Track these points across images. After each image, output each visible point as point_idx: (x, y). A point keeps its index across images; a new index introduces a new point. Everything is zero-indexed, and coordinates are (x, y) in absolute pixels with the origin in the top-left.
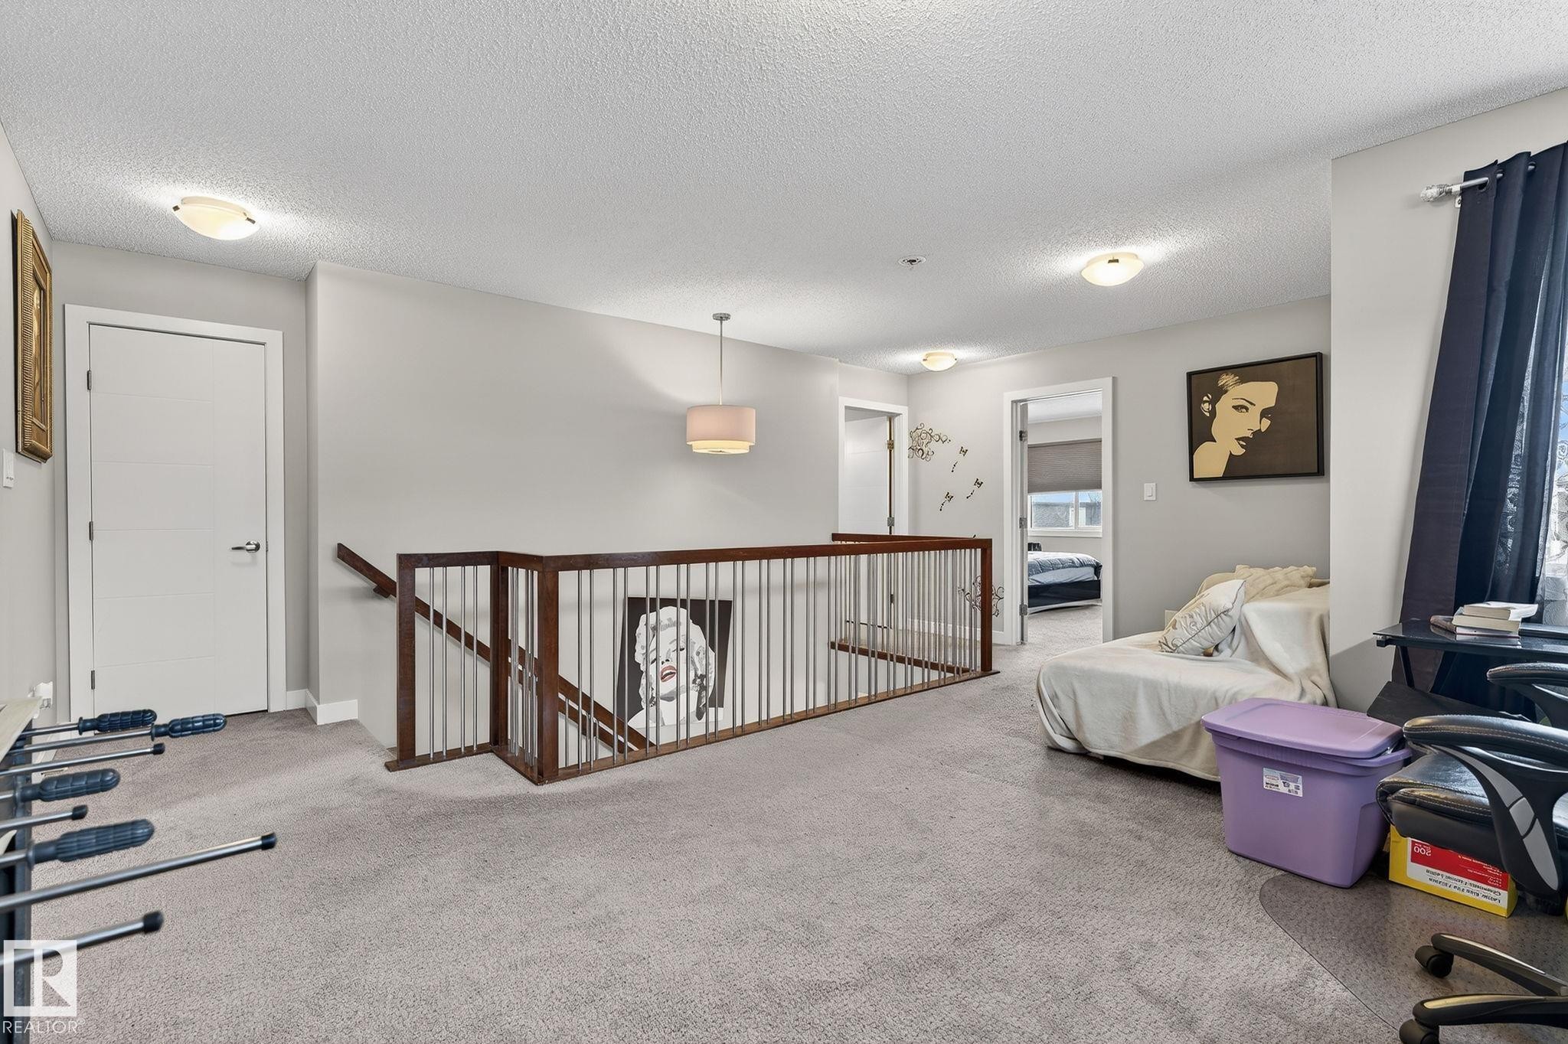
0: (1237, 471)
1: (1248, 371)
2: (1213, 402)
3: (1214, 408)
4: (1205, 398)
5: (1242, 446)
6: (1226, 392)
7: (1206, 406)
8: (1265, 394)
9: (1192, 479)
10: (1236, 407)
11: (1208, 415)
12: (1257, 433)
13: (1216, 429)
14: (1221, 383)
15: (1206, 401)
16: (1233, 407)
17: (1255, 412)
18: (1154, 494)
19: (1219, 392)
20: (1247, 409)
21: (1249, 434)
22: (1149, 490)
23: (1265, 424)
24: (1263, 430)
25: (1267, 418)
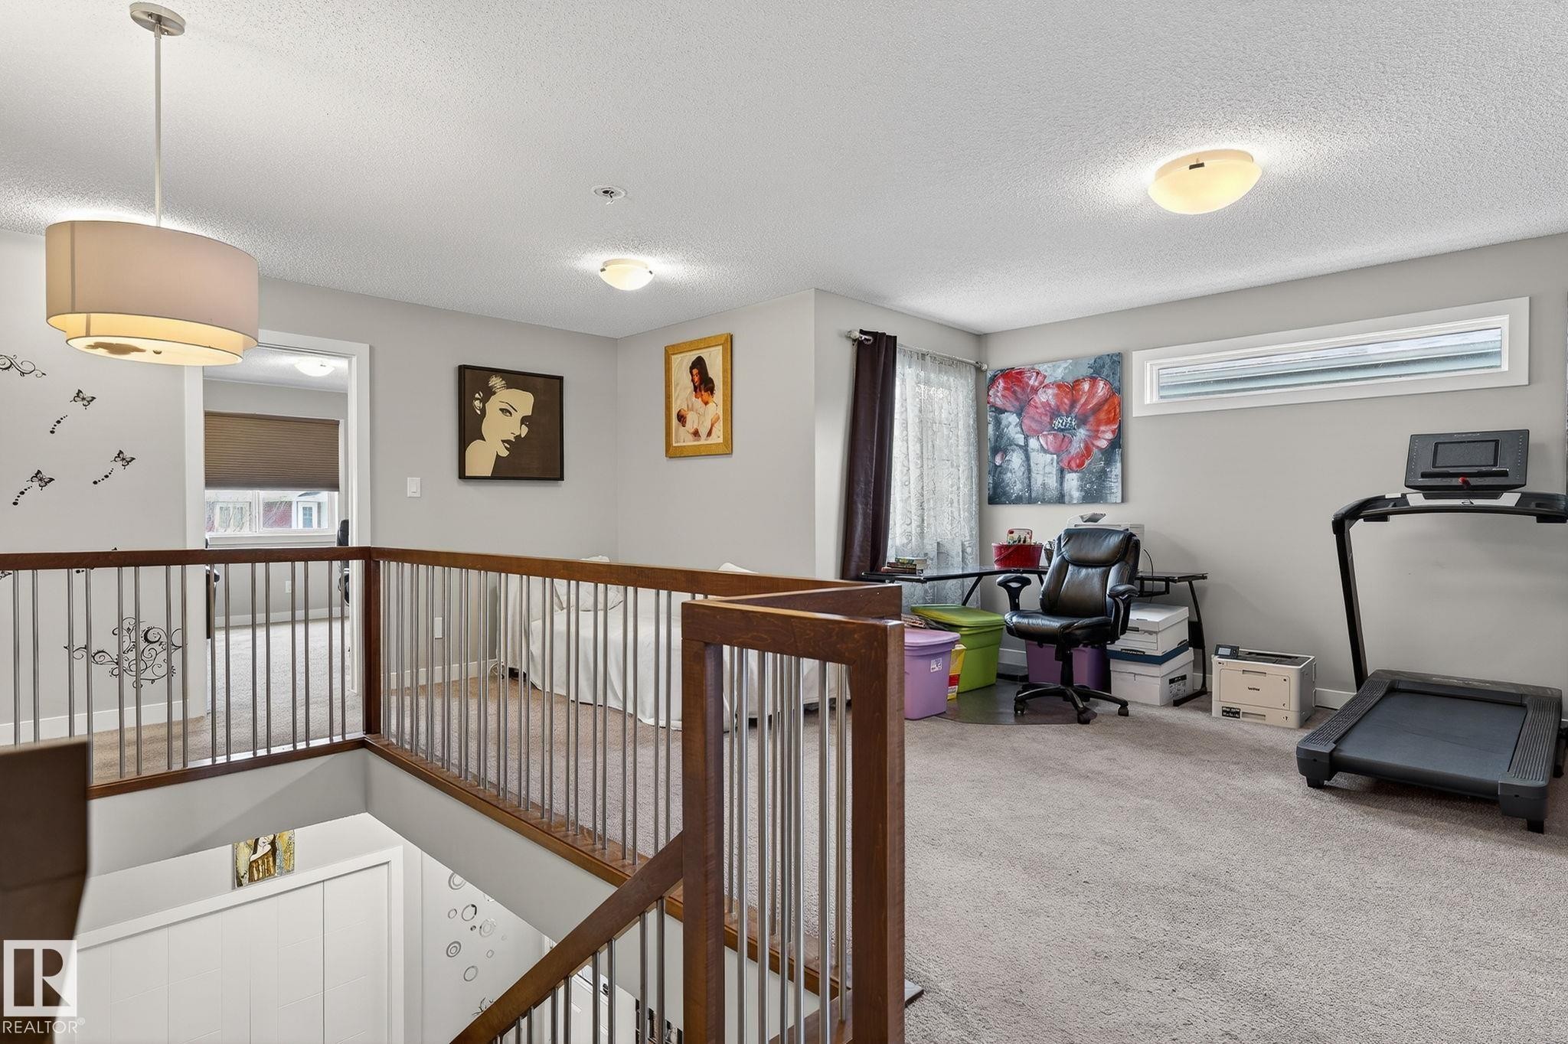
2: (484, 400)
3: (484, 406)
4: (477, 396)
5: (506, 448)
6: (495, 393)
7: (477, 403)
8: (524, 402)
9: (462, 475)
10: (502, 410)
11: (479, 412)
12: (518, 437)
13: (485, 428)
14: (491, 383)
15: (478, 399)
16: (501, 410)
17: (517, 417)
18: (419, 490)
19: (489, 393)
20: (511, 413)
21: (512, 438)
22: (413, 485)
23: (524, 431)
24: (523, 436)
25: (526, 425)
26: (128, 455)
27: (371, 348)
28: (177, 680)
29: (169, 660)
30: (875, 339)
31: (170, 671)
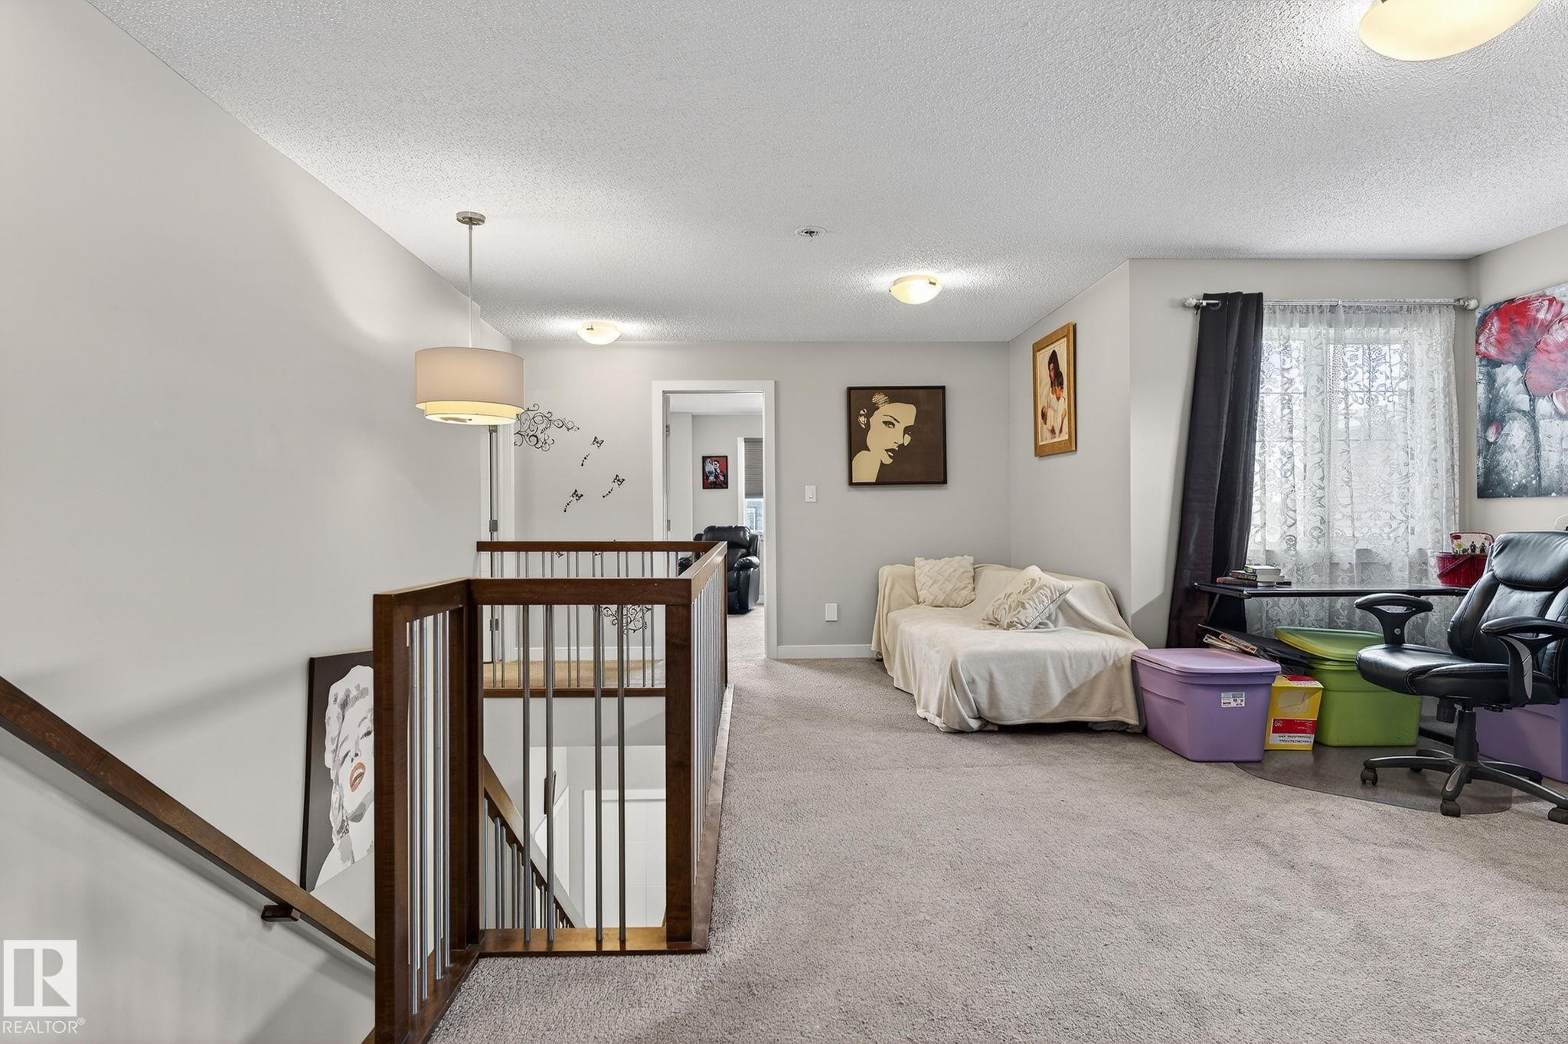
0: (887, 478)
1: (897, 394)
2: (868, 416)
3: (868, 421)
5: (890, 456)
6: (878, 408)
7: (862, 419)
8: (906, 414)
9: (851, 483)
10: (885, 423)
11: (863, 426)
12: (901, 446)
13: (870, 440)
14: (874, 400)
15: (862, 416)
17: (900, 428)
18: (815, 497)
19: (873, 408)
20: (894, 425)
21: (895, 447)
22: (810, 492)
23: (907, 439)
24: (906, 445)
25: (909, 435)
26: (621, 478)
27: (776, 384)
28: (648, 632)
29: (643, 618)
30: (1224, 303)
31: (644, 627)
